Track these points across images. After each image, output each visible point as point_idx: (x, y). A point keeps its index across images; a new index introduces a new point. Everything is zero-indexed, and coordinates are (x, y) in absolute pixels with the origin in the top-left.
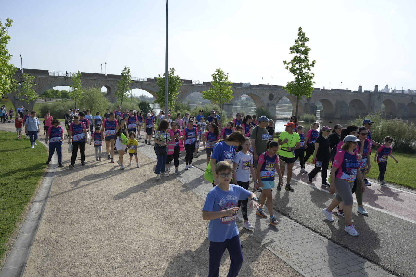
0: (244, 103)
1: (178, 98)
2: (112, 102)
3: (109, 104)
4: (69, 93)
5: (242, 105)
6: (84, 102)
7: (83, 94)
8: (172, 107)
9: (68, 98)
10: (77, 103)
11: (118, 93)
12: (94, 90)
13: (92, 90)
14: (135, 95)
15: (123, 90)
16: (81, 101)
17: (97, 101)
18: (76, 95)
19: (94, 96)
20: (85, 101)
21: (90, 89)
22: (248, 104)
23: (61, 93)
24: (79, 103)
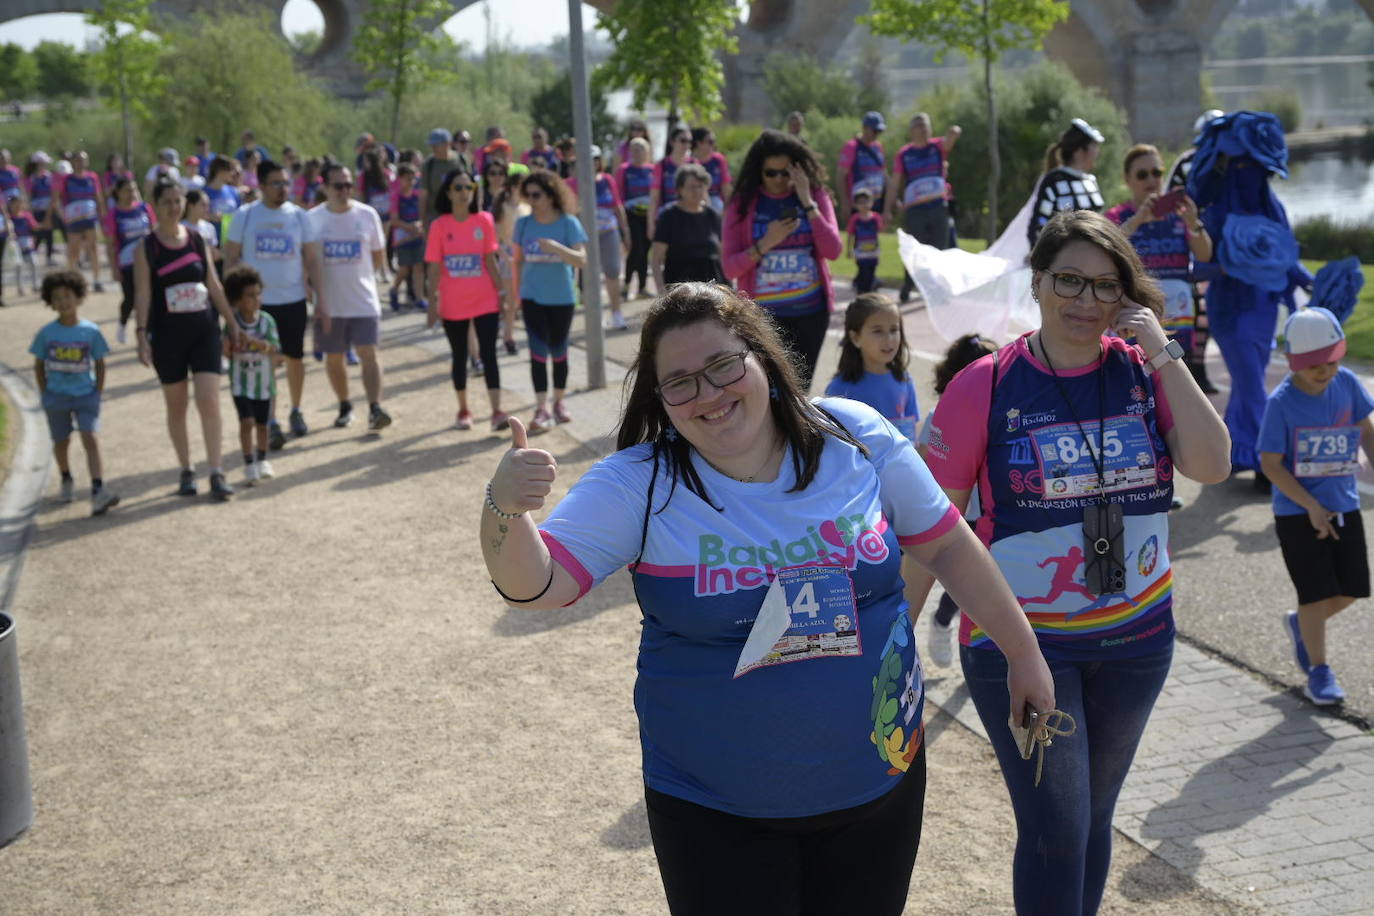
0: (1316, 32)
1: (738, 45)
2: (358, 98)
3: (334, 111)
4: (83, 56)
5: (1304, 46)
6: (179, 114)
7: (167, 65)
8: (708, 105)
9: (80, 90)
10: (134, 124)
11: (371, 38)
12: (233, 30)
13: (219, 33)
14: (508, 38)
15: (403, 17)
16: (159, 105)
17: (259, 102)
18: (125, 76)
19: (234, 71)
20: (183, 108)
21: (209, 28)
22: (1351, 38)
23: (33, 63)
24: (146, 125)
